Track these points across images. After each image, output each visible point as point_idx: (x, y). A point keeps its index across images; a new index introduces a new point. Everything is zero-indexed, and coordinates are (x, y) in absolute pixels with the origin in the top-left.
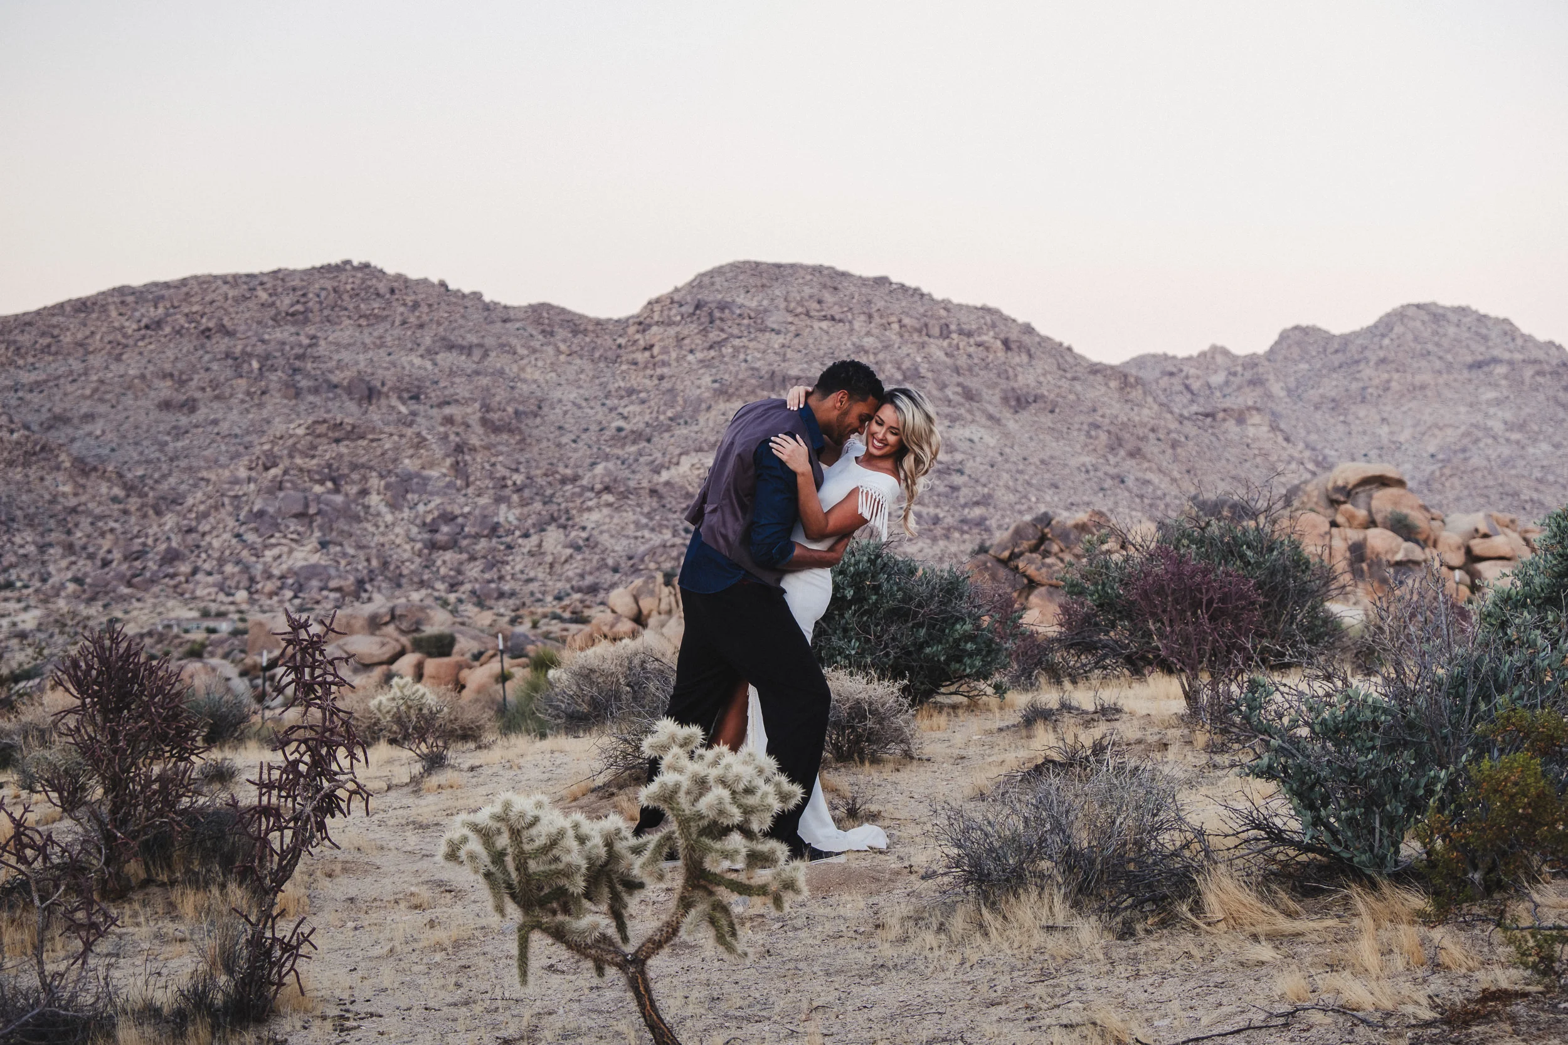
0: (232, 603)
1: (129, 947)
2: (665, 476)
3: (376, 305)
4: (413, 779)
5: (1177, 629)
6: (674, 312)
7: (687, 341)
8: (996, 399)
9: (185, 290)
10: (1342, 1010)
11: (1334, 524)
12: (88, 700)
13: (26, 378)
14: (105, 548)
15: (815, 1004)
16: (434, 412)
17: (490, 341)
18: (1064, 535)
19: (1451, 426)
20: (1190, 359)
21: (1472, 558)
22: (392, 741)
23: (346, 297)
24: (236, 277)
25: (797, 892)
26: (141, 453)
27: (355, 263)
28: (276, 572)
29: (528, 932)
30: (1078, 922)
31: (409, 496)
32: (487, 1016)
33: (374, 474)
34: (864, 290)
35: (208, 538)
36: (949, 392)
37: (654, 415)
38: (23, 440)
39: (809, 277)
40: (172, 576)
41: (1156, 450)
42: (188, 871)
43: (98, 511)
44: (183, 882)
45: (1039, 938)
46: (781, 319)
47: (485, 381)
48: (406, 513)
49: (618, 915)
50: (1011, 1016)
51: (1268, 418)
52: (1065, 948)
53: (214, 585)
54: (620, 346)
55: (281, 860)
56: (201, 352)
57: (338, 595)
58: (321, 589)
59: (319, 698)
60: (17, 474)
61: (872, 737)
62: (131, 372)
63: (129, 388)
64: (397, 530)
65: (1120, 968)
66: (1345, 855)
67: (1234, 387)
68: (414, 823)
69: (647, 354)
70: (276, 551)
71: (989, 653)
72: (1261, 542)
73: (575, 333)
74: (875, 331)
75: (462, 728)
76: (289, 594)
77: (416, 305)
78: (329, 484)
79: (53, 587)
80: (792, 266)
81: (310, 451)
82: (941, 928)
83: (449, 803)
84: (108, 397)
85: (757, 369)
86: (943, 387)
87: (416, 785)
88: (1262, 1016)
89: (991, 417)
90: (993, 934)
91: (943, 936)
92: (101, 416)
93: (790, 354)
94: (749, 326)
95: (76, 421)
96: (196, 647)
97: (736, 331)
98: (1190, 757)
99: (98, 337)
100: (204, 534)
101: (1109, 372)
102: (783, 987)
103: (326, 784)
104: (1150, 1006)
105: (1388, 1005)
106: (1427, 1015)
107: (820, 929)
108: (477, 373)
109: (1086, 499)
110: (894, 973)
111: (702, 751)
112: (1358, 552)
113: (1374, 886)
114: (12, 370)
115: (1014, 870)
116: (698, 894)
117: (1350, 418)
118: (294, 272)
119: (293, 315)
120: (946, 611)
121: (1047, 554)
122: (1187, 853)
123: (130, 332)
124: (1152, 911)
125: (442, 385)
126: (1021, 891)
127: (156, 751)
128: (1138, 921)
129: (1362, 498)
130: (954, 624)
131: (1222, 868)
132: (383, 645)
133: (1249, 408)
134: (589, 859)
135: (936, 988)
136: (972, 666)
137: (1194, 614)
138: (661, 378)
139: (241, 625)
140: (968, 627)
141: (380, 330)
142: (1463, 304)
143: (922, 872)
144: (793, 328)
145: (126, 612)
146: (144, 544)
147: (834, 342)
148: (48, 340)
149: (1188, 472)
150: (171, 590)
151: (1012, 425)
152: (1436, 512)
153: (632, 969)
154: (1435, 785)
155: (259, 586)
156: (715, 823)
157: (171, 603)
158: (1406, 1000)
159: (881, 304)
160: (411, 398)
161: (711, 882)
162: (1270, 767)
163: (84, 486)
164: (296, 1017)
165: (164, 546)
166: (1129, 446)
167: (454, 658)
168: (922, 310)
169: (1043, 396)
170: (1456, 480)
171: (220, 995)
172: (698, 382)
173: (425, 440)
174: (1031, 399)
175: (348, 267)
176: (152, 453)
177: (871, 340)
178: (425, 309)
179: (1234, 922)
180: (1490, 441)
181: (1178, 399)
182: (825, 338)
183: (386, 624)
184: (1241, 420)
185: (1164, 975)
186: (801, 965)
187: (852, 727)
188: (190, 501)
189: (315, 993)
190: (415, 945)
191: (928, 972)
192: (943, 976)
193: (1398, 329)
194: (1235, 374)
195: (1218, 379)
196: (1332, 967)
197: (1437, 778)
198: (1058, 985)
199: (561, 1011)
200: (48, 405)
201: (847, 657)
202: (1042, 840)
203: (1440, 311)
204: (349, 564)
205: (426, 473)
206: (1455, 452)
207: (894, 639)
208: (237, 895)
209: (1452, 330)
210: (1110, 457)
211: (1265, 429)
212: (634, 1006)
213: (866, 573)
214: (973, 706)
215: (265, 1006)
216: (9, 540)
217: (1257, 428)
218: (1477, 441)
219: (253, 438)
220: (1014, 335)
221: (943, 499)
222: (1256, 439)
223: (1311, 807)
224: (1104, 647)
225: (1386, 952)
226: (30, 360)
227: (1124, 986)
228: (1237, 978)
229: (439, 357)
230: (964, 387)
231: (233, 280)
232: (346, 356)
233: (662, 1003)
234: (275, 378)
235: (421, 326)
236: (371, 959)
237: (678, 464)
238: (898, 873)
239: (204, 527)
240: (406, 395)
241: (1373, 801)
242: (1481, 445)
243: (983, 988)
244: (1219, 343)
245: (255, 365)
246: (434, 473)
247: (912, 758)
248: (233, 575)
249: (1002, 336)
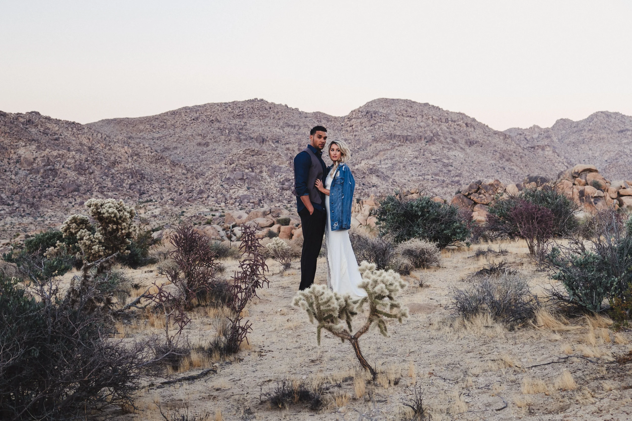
0: (220, 207)
1: (193, 326)
2: (356, 167)
3: (265, 112)
4: (280, 272)
5: (526, 226)
6: (360, 114)
7: (364, 124)
8: (463, 142)
9: (205, 108)
10: (583, 357)
11: (574, 184)
12: (180, 248)
13: (156, 136)
14: (180, 189)
15: (411, 351)
16: (283, 146)
17: (301, 124)
18: (486, 188)
19: (612, 151)
20: (527, 129)
21: (620, 195)
22: (273, 258)
23: (256, 110)
24: (221, 104)
25: (406, 317)
26: (192, 159)
27: (259, 99)
28: (234, 197)
29: (320, 329)
30: (496, 325)
31: (275, 173)
32: (306, 352)
33: (264, 166)
34: (421, 107)
35: (212, 186)
36: (448, 140)
37: (353, 147)
38: (155, 155)
39: (403, 103)
40: (201, 198)
41: (515, 159)
42: (211, 302)
43: (178, 178)
44: (210, 305)
45: (483, 330)
46: (394, 117)
47: (299, 137)
48: (274, 179)
49: (349, 323)
50: (475, 356)
51: (552, 148)
52: (492, 334)
53: (214, 201)
54: (342, 125)
55: (241, 302)
56: (210, 127)
57: (253, 204)
58: (248, 202)
59: (253, 251)
60: (153, 166)
61: (427, 260)
62: (189, 134)
63: (188, 139)
64: (272, 184)
65: (510, 341)
66: (584, 305)
67: (541, 138)
68: (281, 286)
69: (351, 128)
70: (234, 190)
71: (465, 232)
72: (553, 196)
73: (328, 121)
74: (424, 121)
75: (295, 253)
76: (238, 204)
77: (278, 112)
78: (250, 169)
79: (164, 201)
80: (398, 99)
81: (244, 159)
82: (451, 326)
83: (292, 280)
84: (181, 141)
85: (386, 133)
86: (446, 138)
87: (281, 274)
88: (557, 358)
89: (461, 148)
90: (468, 328)
91: (451, 328)
92: (179, 148)
93: (397, 128)
94: (384, 119)
95: (171, 149)
96: (209, 221)
97: (379, 121)
98: (530, 268)
99: (178, 123)
100: (211, 185)
101: (500, 134)
102: (400, 344)
103: (255, 278)
104: (520, 354)
105: (598, 355)
106: (612, 359)
107: (412, 325)
108: (297, 134)
109: (492, 174)
110: (436, 341)
111: (376, 271)
112: (582, 193)
113: (593, 315)
114: (152, 133)
115: (475, 308)
116: (375, 317)
117: (579, 149)
118: (239, 102)
119: (239, 115)
120: (451, 219)
121: (480, 193)
122: (531, 303)
123: (188, 121)
124: (520, 322)
125: (286, 138)
126: (477, 314)
127: (201, 264)
128: (516, 325)
129: (583, 176)
130: (453, 223)
131: (543, 308)
132: (267, 221)
133: (546, 145)
134: (340, 305)
135: (450, 346)
136: (459, 237)
137: (532, 221)
138: (355, 136)
139: (223, 214)
140: (458, 224)
141: (266, 120)
142: (617, 111)
143: (444, 306)
144: (398, 119)
145: (187, 209)
146: (193, 188)
147: (411, 124)
148: (163, 124)
149: (526, 166)
150: (201, 202)
151: (468, 151)
152: (608, 180)
153: (353, 341)
154: (614, 283)
155: (228, 201)
156: (380, 295)
157: (201, 207)
158: (604, 354)
159: (426, 112)
160: (276, 142)
161: (379, 313)
162: (559, 276)
163: (174, 170)
164: (246, 351)
165: (199, 189)
166: (507, 158)
167: (290, 226)
168: (439, 114)
169: (478, 141)
170: (614, 169)
171: (223, 344)
172: (367, 137)
173: (281, 155)
174: (474, 142)
175: (256, 100)
176: (195, 159)
177: (423, 123)
178: (281, 114)
179: (547, 326)
180: (625, 156)
181: (522, 142)
182: (408, 123)
183: (268, 214)
184: (543, 149)
185: (524, 344)
186: (406, 337)
187: (421, 257)
188: (207, 175)
189: (252, 343)
190: (283, 328)
191: (447, 341)
192: (452, 342)
193: (595, 120)
194: (541, 134)
195: (536, 136)
196: (579, 342)
197: (614, 281)
198: (490, 346)
199: (330, 351)
200: (163, 144)
201: (419, 234)
202: (484, 299)
203: (609, 114)
204: (256, 195)
205: (281, 166)
206: (614, 160)
207: (434, 228)
208: (227, 310)
209: (613, 120)
210: (500, 161)
211: (551, 152)
212: (353, 350)
213: (425, 207)
214: (459, 249)
215: (236, 348)
216: (151, 186)
217: (548, 152)
218: (621, 156)
219: (227, 154)
220: (469, 122)
221: (446, 174)
222: (548, 155)
223: (573, 289)
224: (501, 230)
225: (597, 337)
226: (157, 130)
227: (512, 347)
228: (548, 345)
229: (285, 129)
230: (453, 139)
231: (221, 105)
232: (256, 128)
233: (362, 349)
234: (233, 136)
235: (279, 119)
236: (269, 332)
237: (361, 163)
238: (437, 307)
239: (211, 183)
240: (274, 141)
241: (593, 287)
242: (622, 157)
243: (465, 347)
244: (536, 124)
245: (227, 131)
246: (283, 166)
247: (440, 267)
248: (220, 198)
249: (465, 122)
